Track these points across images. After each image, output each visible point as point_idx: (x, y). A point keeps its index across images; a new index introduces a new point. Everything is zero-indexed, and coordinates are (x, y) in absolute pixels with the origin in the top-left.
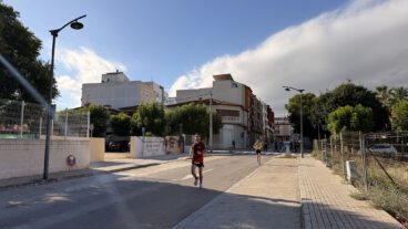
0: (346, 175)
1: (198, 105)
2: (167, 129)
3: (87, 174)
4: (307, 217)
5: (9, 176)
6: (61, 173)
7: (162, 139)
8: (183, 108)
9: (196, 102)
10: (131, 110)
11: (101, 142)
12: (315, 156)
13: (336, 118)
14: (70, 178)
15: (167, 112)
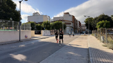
0: (101, 40)
1: (59, 22)
2: (51, 28)
3: (30, 40)
4: (90, 51)
5: (10, 41)
6: (24, 40)
7: (50, 31)
8: (55, 22)
10: (41, 23)
11: (34, 32)
12: (92, 35)
13: (99, 24)
14: (26, 41)
15: (51, 23)
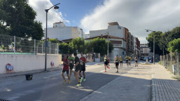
0: (172, 70)
1: (101, 39)
7: (85, 55)
8: (94, 40)
9: (100, 37)
10: (68, 41)
12: (160, 64)
13: (172, 45)
15: (86, 42)
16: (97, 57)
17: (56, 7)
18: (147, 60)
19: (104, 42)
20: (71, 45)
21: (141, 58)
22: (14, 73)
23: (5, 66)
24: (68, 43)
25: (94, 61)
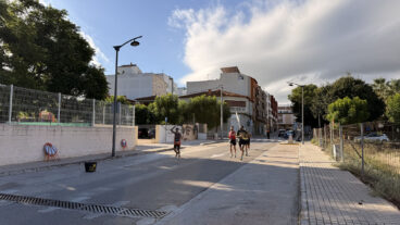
0: (333, 154)
1: (209, 98)
7: (180, 127)
8: (196, 99)
9: (207, 94)
10: (147, 100)
12: (314, 143)
13: (335, 109)
15: (181, 102)
16: (202, 131)
17: (135, 44)
18: (291, 137)
19: (214, 103)
20: (154, 107)
21: (279, 132)
22: (59, 160)
23: (41, 148)
24: (147, 104)
25: (197, 138)
